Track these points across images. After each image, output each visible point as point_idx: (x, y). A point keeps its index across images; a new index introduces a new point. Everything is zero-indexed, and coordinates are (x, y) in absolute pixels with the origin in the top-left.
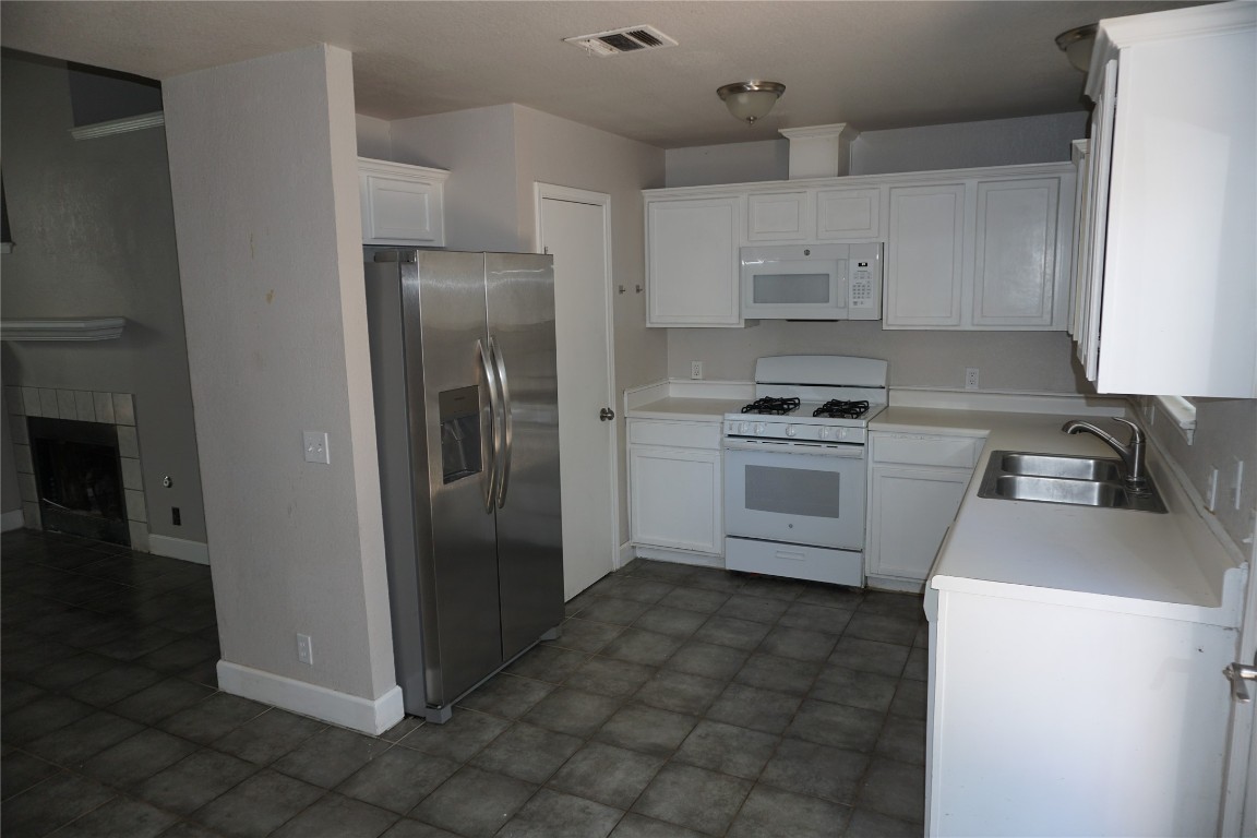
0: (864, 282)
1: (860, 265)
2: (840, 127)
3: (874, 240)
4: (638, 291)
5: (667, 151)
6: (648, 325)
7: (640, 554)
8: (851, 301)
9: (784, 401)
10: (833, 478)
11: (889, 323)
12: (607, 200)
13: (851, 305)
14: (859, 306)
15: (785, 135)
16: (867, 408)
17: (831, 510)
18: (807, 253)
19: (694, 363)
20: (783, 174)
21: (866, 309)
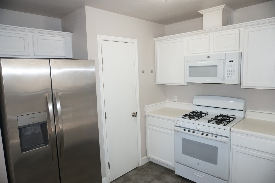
0: (232, 68)
1: (230, 61)
2: (223, 6)
3: (237, 51)
4: (152, 72)
5: (166, 26)
6: (157, 84)
7: (151, 160)
8: (226, 76)
9: (201, 113)
10: (215, 149)
11: (243, 85)
12: (136, 41)
13: (226, 78)
14: (230, 78)
15: (201, 13)
16: (235, 118)
17: (215, 162)
18: (209, 57)
19: (174, 96)
20: (201, 28)
21: (233, 80)
